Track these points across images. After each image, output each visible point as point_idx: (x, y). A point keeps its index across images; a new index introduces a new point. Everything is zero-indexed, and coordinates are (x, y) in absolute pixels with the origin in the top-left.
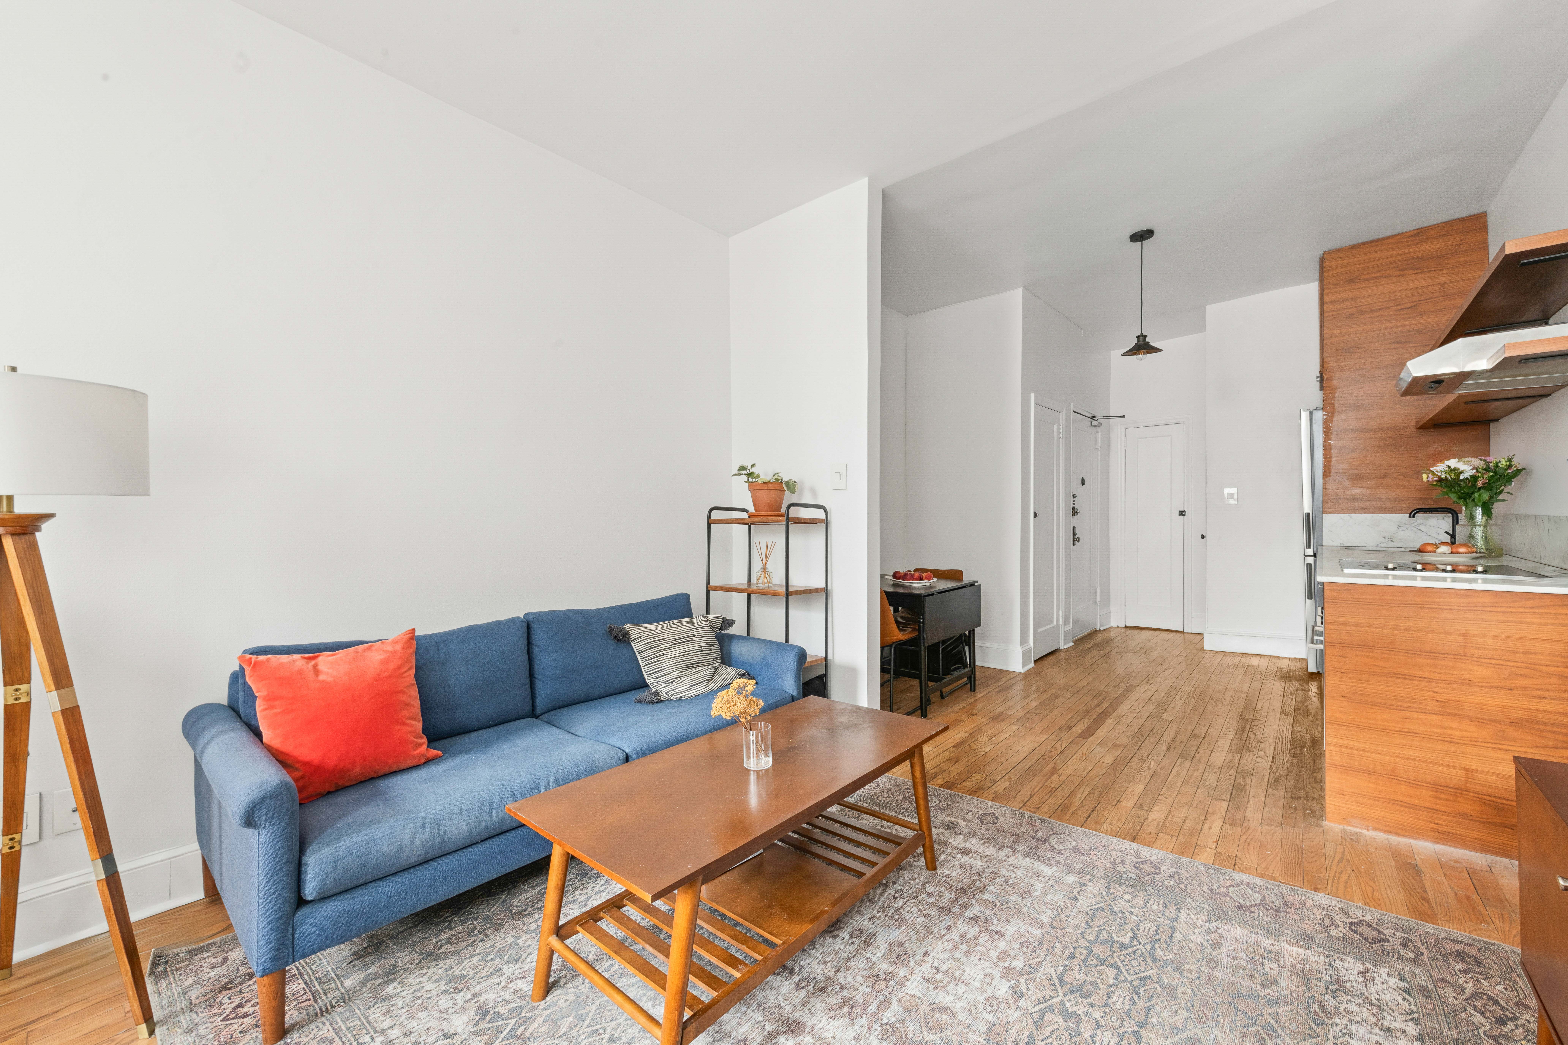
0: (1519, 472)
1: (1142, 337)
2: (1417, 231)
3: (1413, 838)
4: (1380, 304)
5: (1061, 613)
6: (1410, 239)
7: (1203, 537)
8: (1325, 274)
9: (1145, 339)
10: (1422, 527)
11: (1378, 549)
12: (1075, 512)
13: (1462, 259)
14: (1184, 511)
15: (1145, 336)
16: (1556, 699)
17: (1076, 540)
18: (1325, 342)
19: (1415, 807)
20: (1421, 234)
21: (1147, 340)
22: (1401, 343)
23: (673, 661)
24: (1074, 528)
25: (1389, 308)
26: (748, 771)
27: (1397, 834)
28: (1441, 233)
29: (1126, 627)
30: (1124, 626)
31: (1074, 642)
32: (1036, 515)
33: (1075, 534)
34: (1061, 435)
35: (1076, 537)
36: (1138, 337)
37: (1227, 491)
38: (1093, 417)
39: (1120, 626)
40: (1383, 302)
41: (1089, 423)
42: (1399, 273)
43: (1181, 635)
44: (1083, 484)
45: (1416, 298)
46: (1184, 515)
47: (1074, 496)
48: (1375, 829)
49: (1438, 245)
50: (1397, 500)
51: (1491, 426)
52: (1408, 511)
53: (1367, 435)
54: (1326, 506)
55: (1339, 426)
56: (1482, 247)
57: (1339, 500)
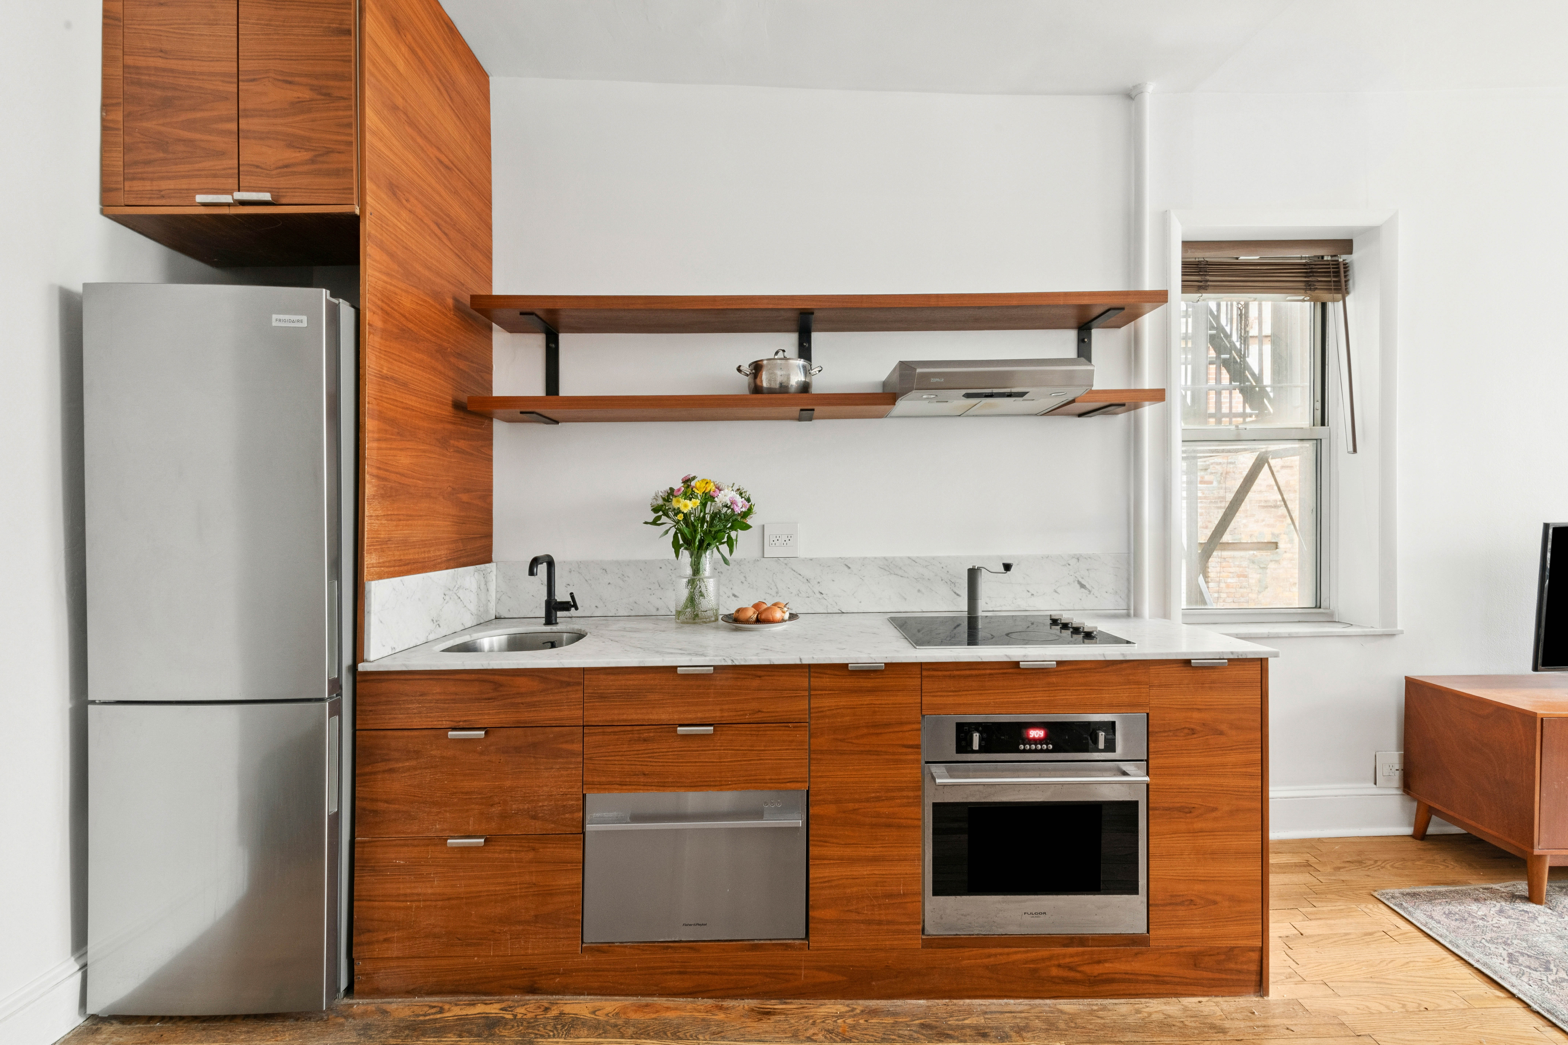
49: (464, 79)
50: (437, 543)
51: (499, 427)
52: (449, 563)
53: (413, 401)
54: (368, 560)
55: (384, 365)
56: (488, 131)
57: (383, 546)
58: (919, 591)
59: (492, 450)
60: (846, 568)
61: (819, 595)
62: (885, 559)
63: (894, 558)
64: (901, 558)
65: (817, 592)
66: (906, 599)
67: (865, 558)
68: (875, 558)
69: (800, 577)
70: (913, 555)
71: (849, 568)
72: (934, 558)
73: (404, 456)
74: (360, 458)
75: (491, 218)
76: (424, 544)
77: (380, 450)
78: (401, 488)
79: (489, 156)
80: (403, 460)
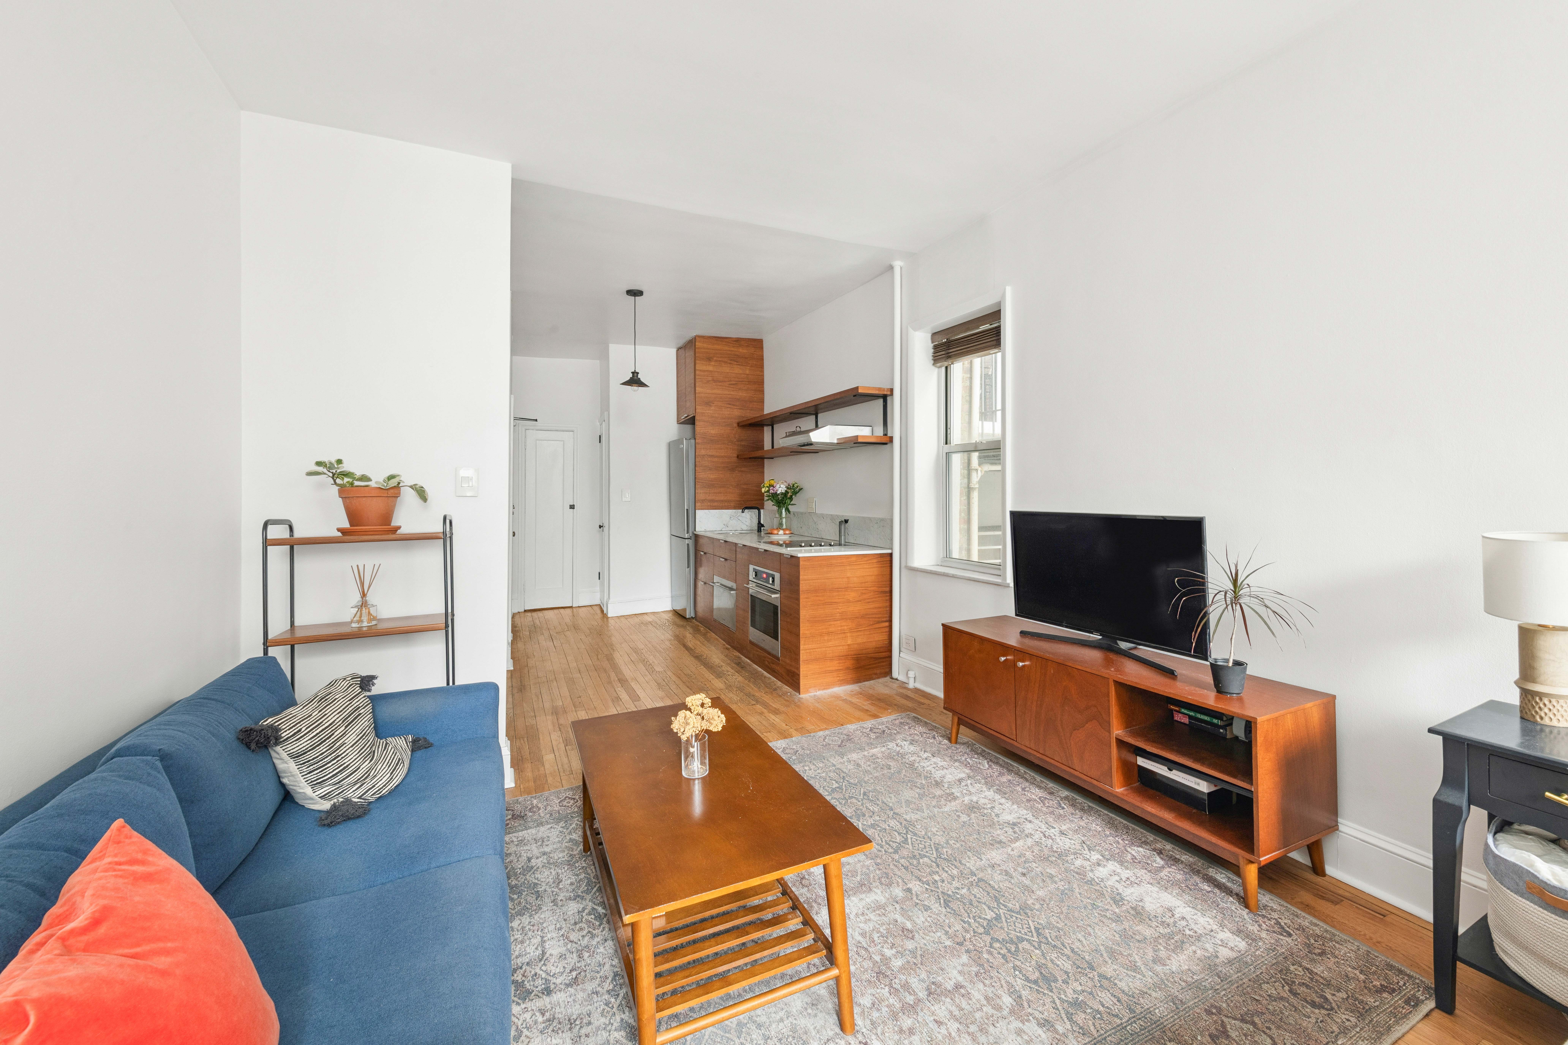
0: (801, 489)
1: (635, 374)
2: (737, 339)
3: (832, 688)
6: (735, 343)
7: (601, 527)
8: (696, 350)
9: (637, 375)
10: (740, 518)
11: (721, 532)
13: (754, 363)
14: (573, 505)
15: (638, 373)
16: (873, 602)
18: (696, 395)
19: (831, 672)
20: (738, 341)
21: (639, 376)
23: (357, 748)
25: (725, 381)
26: (690, 781)
27: (827, 689)
28: (747, 344)
30: (523, 610)
36: (633, 373)
38: (515, 418)
40: (723, 377)
42: (730, 362)
43: (570, 610)
45: (737, 379)
46: (574, 509)
48: (819, 690)
49: (745, 351)
50: (729, 501)
51: (766, 460)
52: (735, 508)
53: (716, 459)
54: (697, 505)
55: (703, 452)
56: (761, 359)
57: (703, 501)
59: (764, 472)
60: (823, 518)
61: (817, 529)
69: (813, 521)
73: (712, 476)
74: (695, 478)
75: (763, 387)
76: (722, 501)
77: (701, 475)
78: (711, 485)
79: (762, 367)
80: (712, 477)
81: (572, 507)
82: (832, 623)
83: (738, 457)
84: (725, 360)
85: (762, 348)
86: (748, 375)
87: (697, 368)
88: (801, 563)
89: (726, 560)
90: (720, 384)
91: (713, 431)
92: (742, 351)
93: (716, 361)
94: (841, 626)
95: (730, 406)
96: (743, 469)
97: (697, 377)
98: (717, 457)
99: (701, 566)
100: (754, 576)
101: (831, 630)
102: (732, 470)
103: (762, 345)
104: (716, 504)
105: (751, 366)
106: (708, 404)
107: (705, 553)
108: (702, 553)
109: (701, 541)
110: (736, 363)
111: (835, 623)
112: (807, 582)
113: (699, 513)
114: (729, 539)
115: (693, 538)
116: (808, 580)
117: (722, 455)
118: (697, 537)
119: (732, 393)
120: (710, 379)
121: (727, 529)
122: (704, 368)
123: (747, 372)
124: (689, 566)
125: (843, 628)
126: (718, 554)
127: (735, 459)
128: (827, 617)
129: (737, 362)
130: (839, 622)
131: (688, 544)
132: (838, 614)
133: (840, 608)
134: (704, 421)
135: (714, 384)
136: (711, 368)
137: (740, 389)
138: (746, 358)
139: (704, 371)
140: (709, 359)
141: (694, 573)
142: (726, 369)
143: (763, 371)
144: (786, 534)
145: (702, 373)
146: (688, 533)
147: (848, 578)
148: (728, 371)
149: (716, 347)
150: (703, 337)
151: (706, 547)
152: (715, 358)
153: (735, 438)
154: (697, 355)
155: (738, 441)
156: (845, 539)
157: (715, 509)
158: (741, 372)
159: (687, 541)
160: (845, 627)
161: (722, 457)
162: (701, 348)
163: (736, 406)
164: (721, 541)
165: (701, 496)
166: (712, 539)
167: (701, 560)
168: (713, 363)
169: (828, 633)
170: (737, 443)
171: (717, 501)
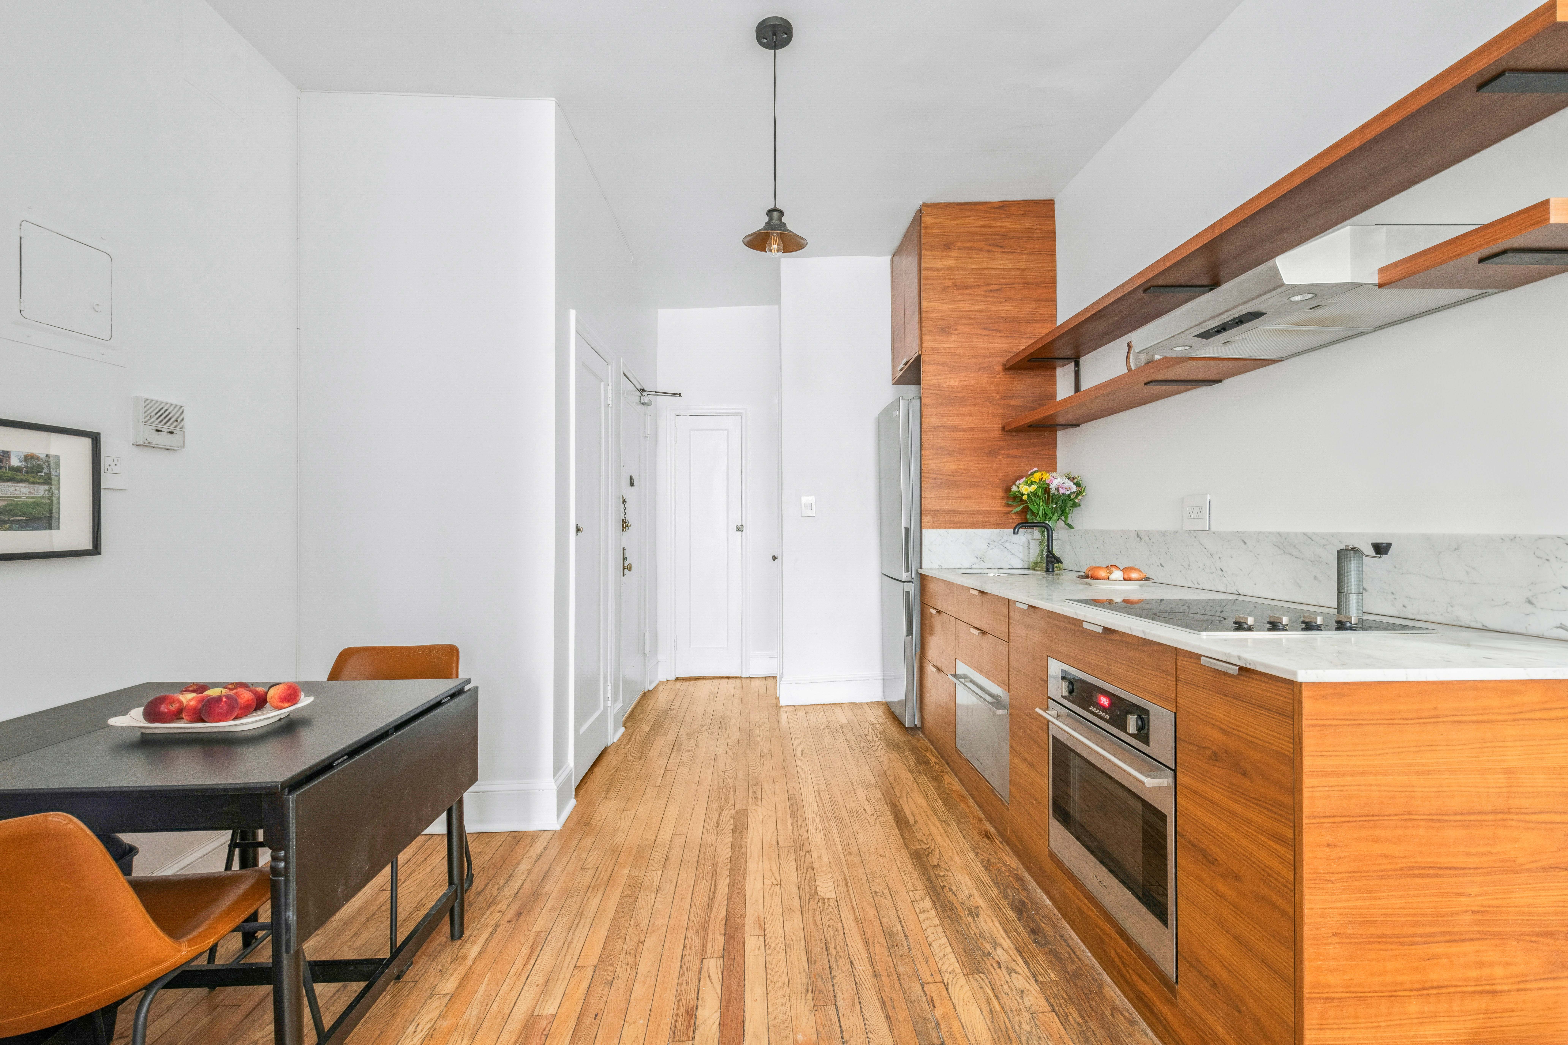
1: (775, 213)
2: (1002, 204)
4: (972, 280)
5: (609, 688)
6: (997, 211)
7: (774, 558)
8: (923, 232)
9: (780, 219)
10: (1007, 545)
11: (971, 571)
12: (625, 525)
13: (1037, 246)
14: (742, 526)
15: (781, 213)
17: (626, 568)
18: (923, 316)
20: (1004, 208)
21: (784, 220)
22: (989, 330)
24: (624, 549)
25: (979, 286)
28: (1021, 212)
29: (677, 679)
30: (673, 678)
31: (624, 726)
32: (578, 530)
33: (625, 559)
34: (610, 402)
35: (627, 563)
36: (770, 213)
37: (805, 499)
38: (643, 390)
39: (669, 679)
40: (974, 278)
41: (637, 399)
42: (988, 248)
43: (739, 681)
44: (632, 485)
45: (1002, 281)
46: (742, 530)
47: (624, 501)
49: (1018, 226)
50: (986, 513)
51: (1060, 434)
52: (998, 525)
53: (961, 435)
54: (924, 519)
55: (935, 421)
56: (1051, 237)
57: (935, 513)
58: (1315, 578)
59: (1056, 451)
60: (1242, 543)
61: (1219, 571)
62: (1279, 534)
63: (1288, 533)
64: (1296, 534)
65: (1218, 569)
66: (1300, 587)
67: (1259, 533)
68: (1270, 533)
69: (1206, 551)
70: (1309, 530)
71: (1245, 543)
72: (1333, 535)
73: (953, 465)
74: (921, 469)
75: (1055, 292)
76: (972, 513)
77: (932, 465)
78: (951, 483)
79: (1051, 253)
80: (953, 467)
81: (740, 528)
82: (1440, 949)
83: (1003, 429)
84: (978, 245)
85: (1052, 217)
86: (1023, 270)
87: (924, 265)
88: (1308, 706)
89: (983, 632)
90: (968, 291)
91: (955, 381)
92: (1013, 225)
93: (961, 248)
94: (1481, 965)
95: (987, 332)
96: (1013, 452)
97: (924, 282)
98: (963, 429)
99: (932, 634)
100: (1066, 693)
101: (1436, 975)
102: (993, 453)
103: (1053, 210)
104: (960, 518)
105: (1030, 254)
106: (945, 330)
107: (939, 612)
108: (934, 612)
109: (932, 587)
110: (999, 250)
111: (1453, 949)
112: (1333, 780)
113: (930, 536)
114: (993, 589)
115: (917, 581)
116: (1336, 774)
117: (973, 425)
118: (923, 580)
119: (992, 307)
120: (949, 283)
121: (982, 565)
122: (938, 263)
123: (1023, 265)
124: (909, 632)
125: (1487, 972)
126: (964, 617)
127: (997, 433)
128: (1415, 924)
129: (1001, 247)
130: (1468, 947)
131: (908, 593)
132: (1468, 917)
133: (1474, 890)
134: (938, 364)
135: (956, 292)
136: (950, 263)
137: (1007, 299)
138: (1020, 238)
139: (938, 269)
140: (948, 246)
141: (919, 647)
142: (980, 262)
143: (1054, 261)
144: (1130, 579)
145: (935, 274)
146: (907, 571)
147: (1509, 771)
148: (984, 266)
149: (962, 222)
150: (936, 205)
151: (940, 600)
152: (958, 244)
153: (998, 393)
154: (924, 241)
155: (1002, 399)
156: (1361, 603)
157: (959, 528)
158: (1009, 265)
159: (907, 587)
160: (1499, 972)
161: (973, 429)
162: (933, 227)
163: (1000, 331)
164: (972, 591)
165: (931, 504)
166: (953, 587)
167: (931, 626)
168: (954, 253)
169: (1423, 990)
170: (1001, 402)
171: (962, 513)
